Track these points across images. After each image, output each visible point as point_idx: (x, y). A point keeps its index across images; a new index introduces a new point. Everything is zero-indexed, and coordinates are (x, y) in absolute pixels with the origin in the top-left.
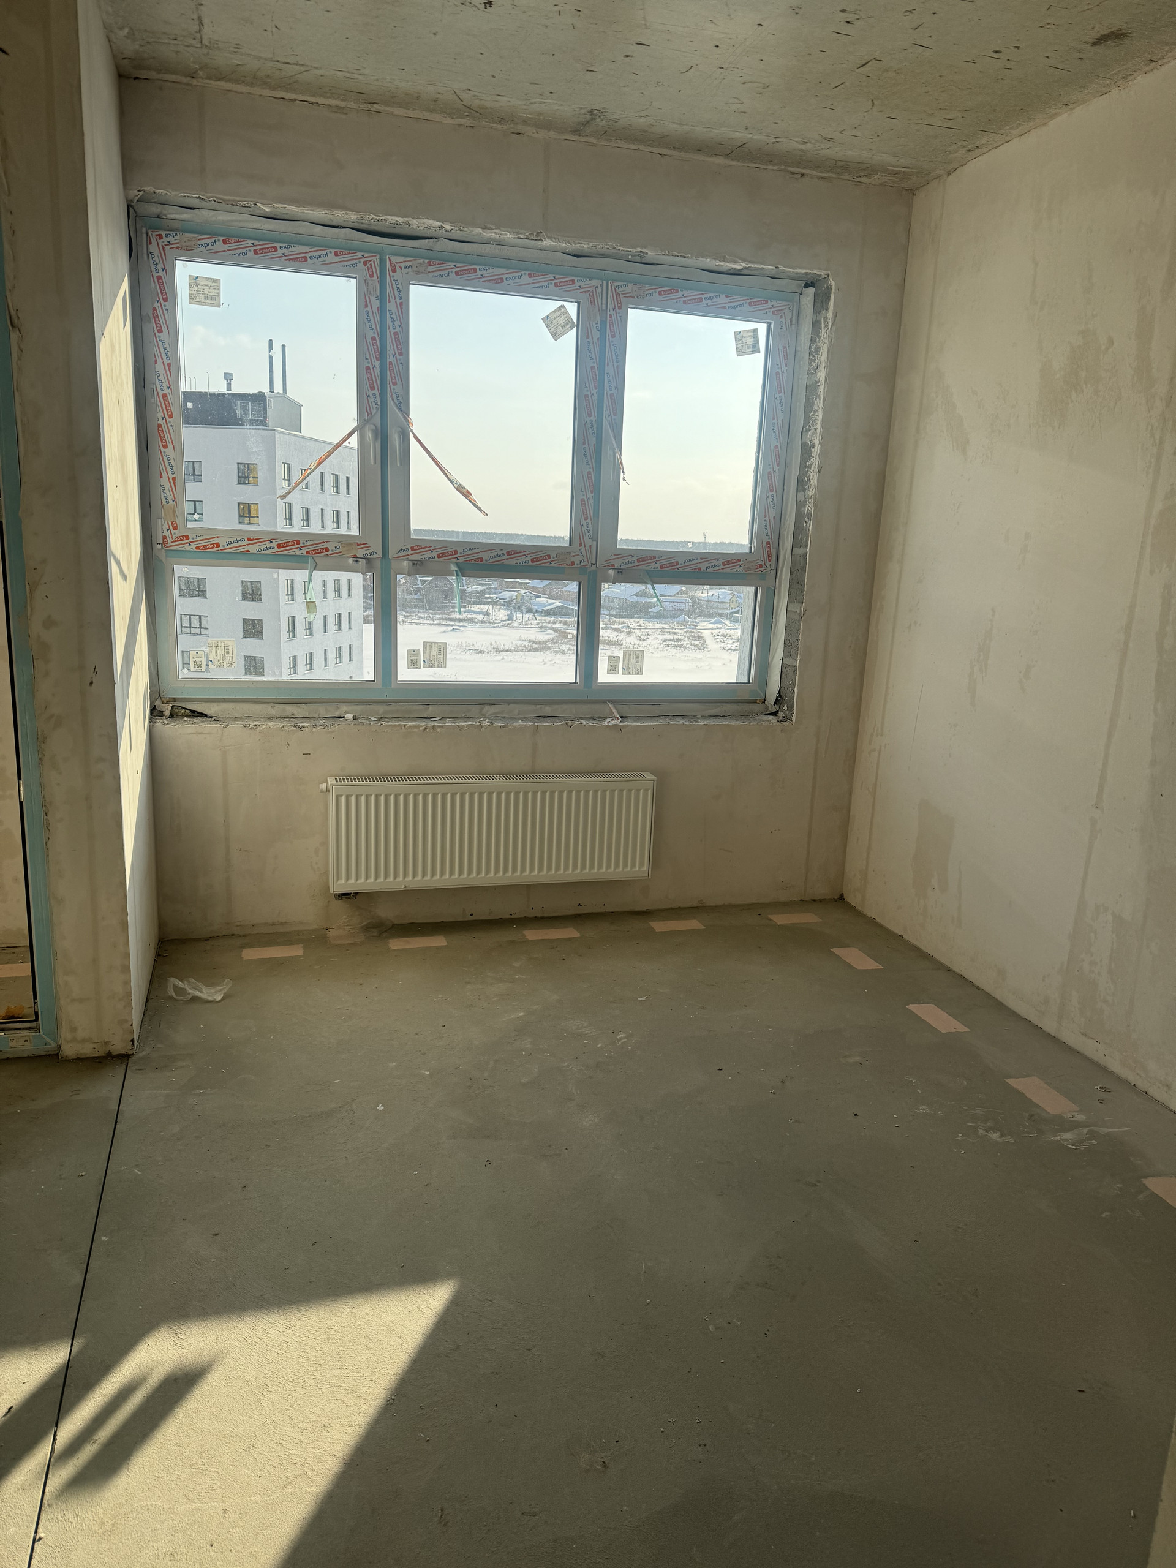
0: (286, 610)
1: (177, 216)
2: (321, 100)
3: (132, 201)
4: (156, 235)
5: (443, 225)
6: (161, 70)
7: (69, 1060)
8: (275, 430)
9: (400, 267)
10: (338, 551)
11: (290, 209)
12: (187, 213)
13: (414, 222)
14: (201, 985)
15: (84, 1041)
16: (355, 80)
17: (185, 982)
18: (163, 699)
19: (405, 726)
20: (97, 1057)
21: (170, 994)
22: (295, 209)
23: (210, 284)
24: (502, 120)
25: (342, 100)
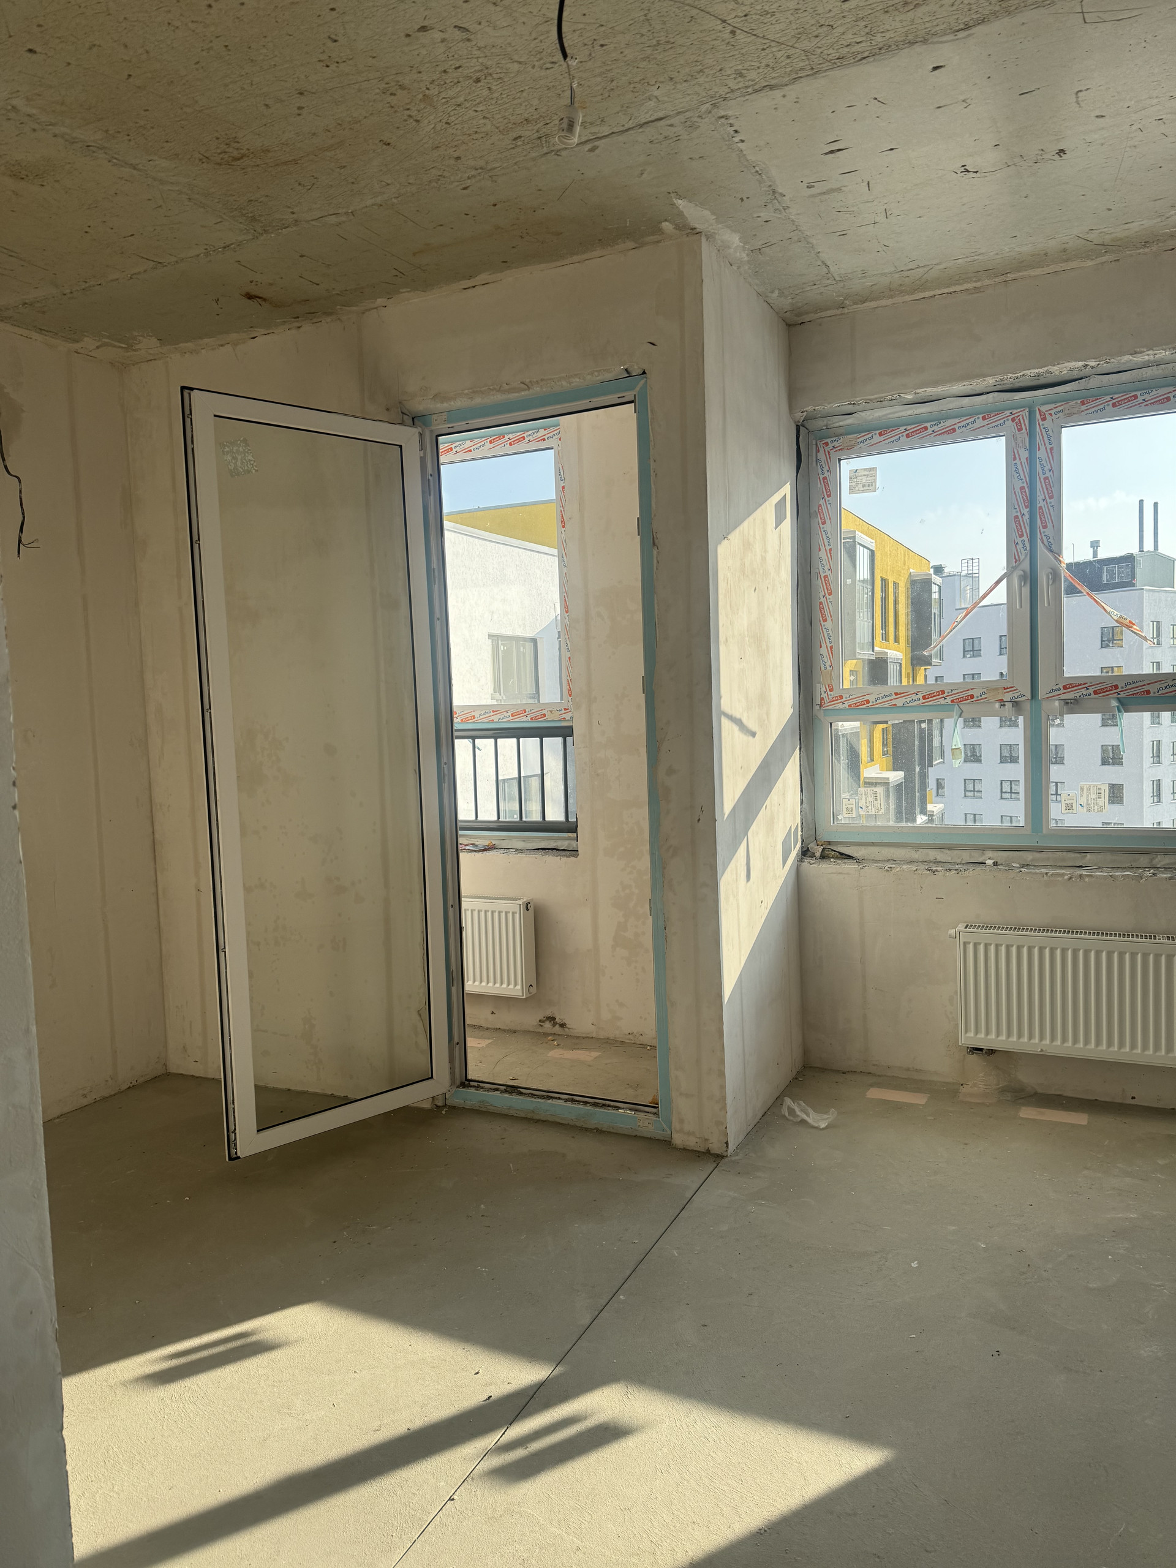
0: (1150, 773)
1: (841, 423)
2: (957, 288)
3: (799, 422)
4: (823, 444)
5: (1086, 363)
6: (816, 310)
7: (677, 1149)
8: (1143, 589)
9: (1051, 414)
10: (983, 696)
11: (930, 391)
12: (848, 419)
13: (1055, 369)
14: (810, 1110)
15: (689, 1133)
16: (977, 261)
17: (796, 1104)
18: (818, 842)
19: (1047, 874)
20: (699, 1152)
21: (783, 1113)
22: (935, 389)
23: (868, 473)
24: (1145, 244)
25: (976, 281)
